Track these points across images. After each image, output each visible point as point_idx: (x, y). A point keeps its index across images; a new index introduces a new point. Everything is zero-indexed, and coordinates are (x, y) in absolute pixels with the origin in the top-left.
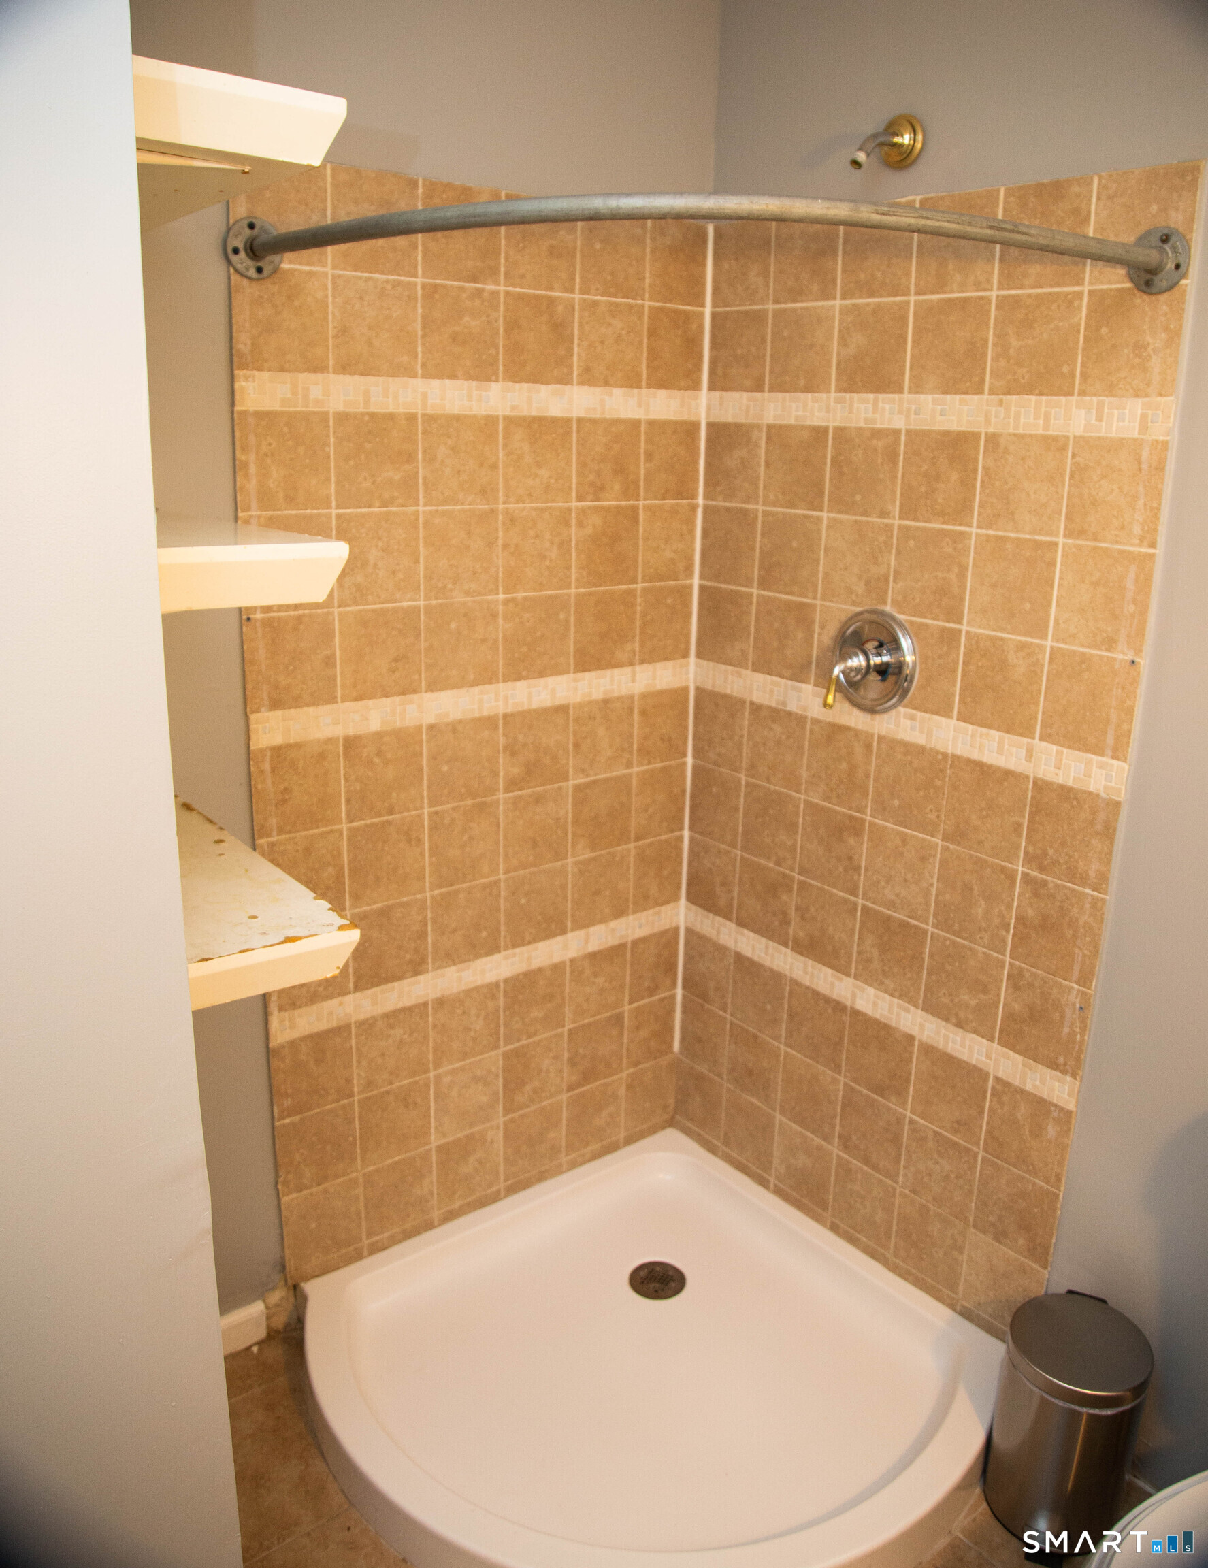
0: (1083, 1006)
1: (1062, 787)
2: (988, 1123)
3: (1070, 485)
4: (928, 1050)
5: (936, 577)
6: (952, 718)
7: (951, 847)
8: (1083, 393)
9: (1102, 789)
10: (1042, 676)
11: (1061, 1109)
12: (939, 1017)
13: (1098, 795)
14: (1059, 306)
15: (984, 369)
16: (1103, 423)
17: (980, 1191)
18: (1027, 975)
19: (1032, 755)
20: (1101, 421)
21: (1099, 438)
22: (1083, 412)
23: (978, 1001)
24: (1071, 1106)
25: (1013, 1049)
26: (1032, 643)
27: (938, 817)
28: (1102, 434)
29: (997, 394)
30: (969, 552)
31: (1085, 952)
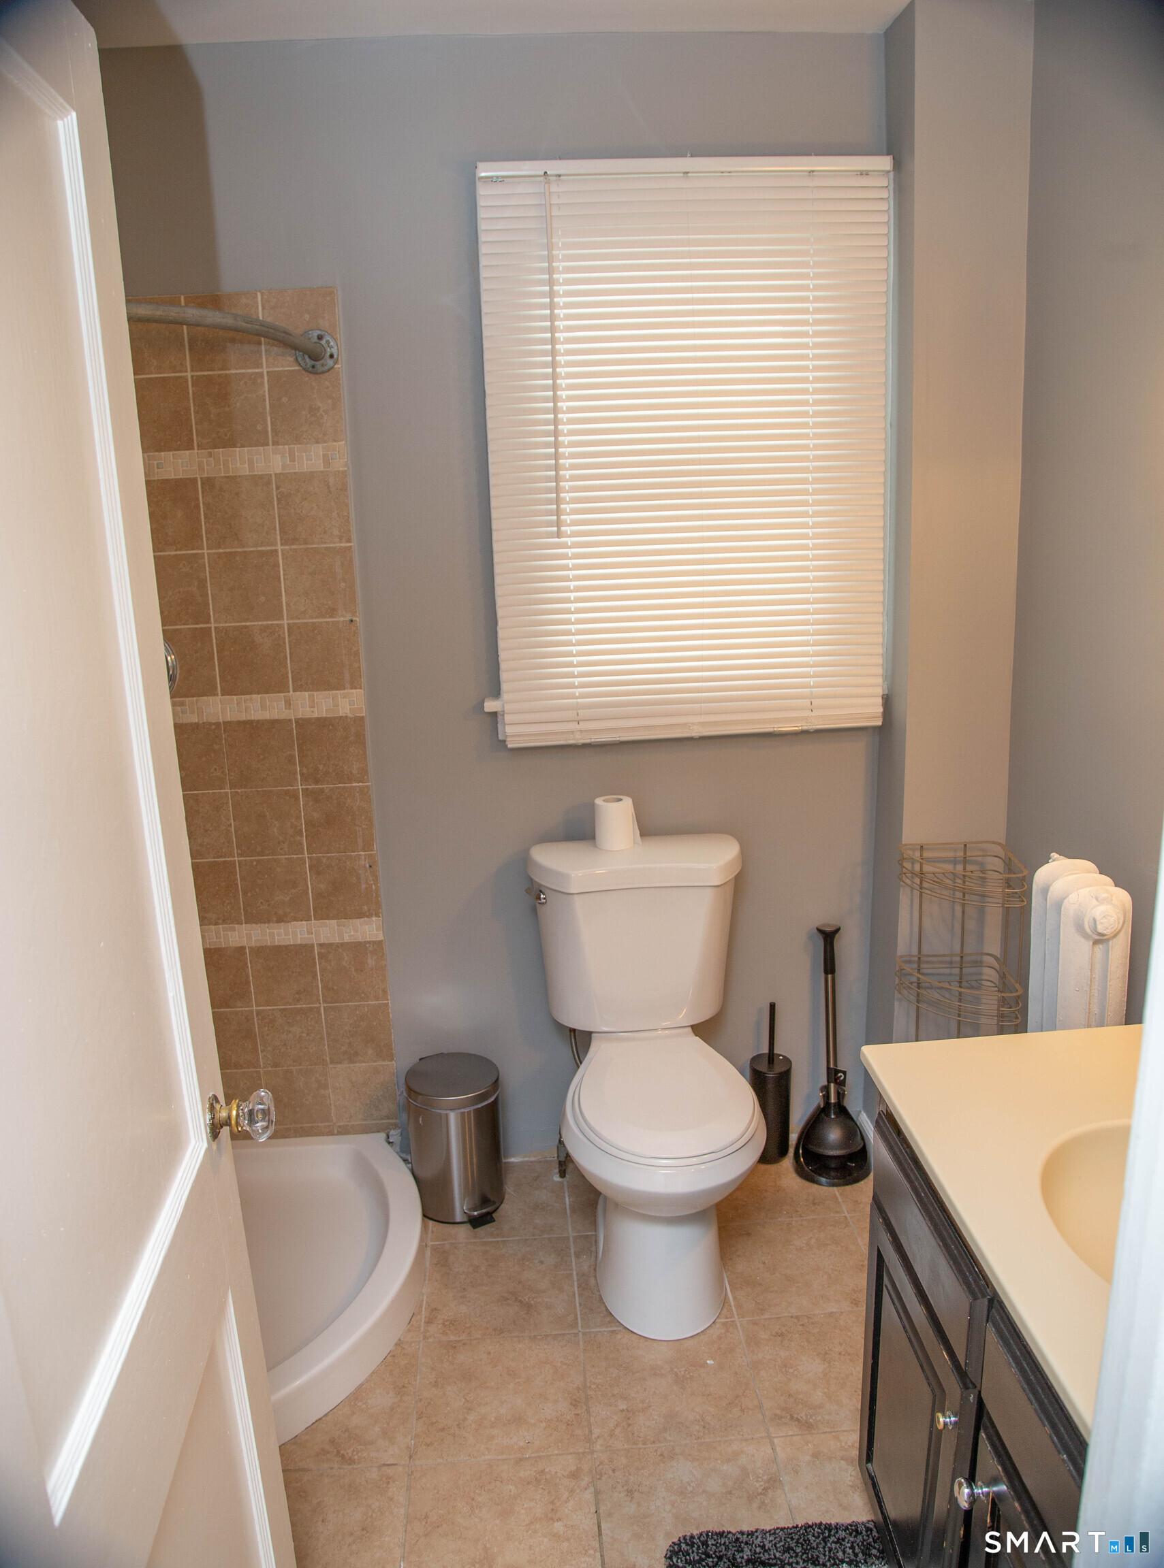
0: (371, 864)
1: (318, 719)
2: (322, 980)
3: (279, 508)
4: (258, 951)
5: (179, 592)
6: (218, 695)
7: (239, 791)
8: (275, 443)
9: (348, 712)
10: (285, 646)
11: (374, 942)
12: (261, 923)
13: (346, 717)
14: (246, 383)
15: (191, 431)
16: (296, 463)
17: (328, 1034)
18: (324, 860)
19: (290, 704)
20: (294, 461)
21: (295, 473)
22: (279, 457)
23: (291, 896)
24: (381, 937)
25: (328, 918)
26: (272, 625)
27: (223, 772)
28: (297, 470)
29: (206, 449)
30: (205, 568)
31: (363, 827)
